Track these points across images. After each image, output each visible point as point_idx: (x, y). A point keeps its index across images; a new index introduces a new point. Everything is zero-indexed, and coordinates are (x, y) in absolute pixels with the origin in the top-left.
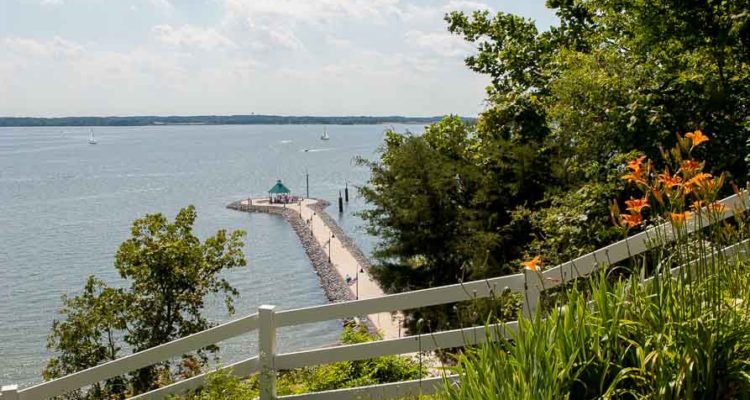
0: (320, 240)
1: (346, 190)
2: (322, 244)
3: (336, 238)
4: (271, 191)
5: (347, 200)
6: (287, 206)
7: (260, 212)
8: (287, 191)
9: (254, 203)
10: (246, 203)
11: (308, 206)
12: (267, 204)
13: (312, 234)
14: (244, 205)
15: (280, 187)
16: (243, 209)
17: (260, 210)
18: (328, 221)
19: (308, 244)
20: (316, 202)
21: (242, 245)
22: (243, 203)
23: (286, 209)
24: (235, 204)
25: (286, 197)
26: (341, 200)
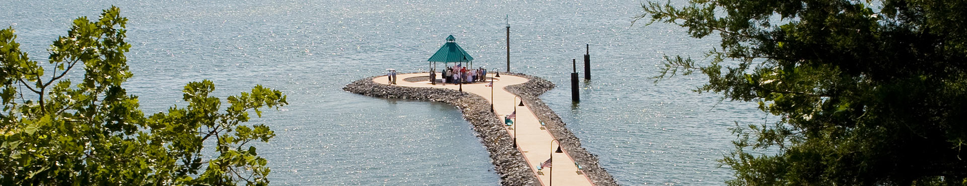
0: (528, 157)
1: (587, 59)
2: (535, 167)
3: (564, 155)
4: (434, 58)
5: (588, 76)
6: (466, 88)
7: (409, 98)
8: (465, 57)
9: (400, 82)
10: (384, 81)
11: (508, 89)
12: (426, 84)
13: (515, 146)
14: (379, 86)
15: (452, 50)
16: (377, 93)
17: (409, 95)
18: (549, 119)
19: (506, 165)
20: (525, 80)
21: (264, 133)
22: (377, 81)
23: (461, 93)
24: (361, 83)
25: (464, 71)
26: (575, 78)
